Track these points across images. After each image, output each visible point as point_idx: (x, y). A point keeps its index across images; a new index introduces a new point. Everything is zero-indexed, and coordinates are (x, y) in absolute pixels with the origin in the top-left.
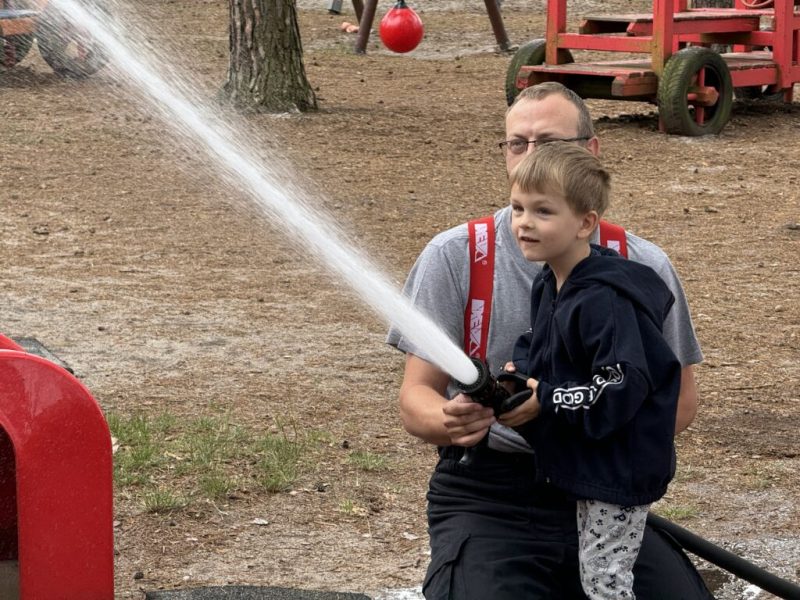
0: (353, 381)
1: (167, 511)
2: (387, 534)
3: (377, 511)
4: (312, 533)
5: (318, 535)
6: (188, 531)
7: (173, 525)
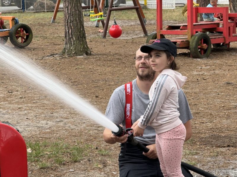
0: (99, 131)
1: (45, 168)
2: (108, 172)
3: (105, 166)
4: (87, 173)
5: (88, 173)
6: (51, 174)
7: (47, 172)
